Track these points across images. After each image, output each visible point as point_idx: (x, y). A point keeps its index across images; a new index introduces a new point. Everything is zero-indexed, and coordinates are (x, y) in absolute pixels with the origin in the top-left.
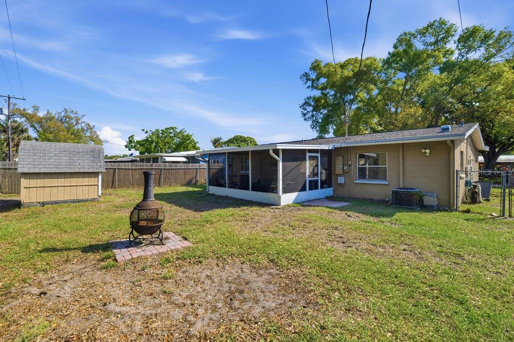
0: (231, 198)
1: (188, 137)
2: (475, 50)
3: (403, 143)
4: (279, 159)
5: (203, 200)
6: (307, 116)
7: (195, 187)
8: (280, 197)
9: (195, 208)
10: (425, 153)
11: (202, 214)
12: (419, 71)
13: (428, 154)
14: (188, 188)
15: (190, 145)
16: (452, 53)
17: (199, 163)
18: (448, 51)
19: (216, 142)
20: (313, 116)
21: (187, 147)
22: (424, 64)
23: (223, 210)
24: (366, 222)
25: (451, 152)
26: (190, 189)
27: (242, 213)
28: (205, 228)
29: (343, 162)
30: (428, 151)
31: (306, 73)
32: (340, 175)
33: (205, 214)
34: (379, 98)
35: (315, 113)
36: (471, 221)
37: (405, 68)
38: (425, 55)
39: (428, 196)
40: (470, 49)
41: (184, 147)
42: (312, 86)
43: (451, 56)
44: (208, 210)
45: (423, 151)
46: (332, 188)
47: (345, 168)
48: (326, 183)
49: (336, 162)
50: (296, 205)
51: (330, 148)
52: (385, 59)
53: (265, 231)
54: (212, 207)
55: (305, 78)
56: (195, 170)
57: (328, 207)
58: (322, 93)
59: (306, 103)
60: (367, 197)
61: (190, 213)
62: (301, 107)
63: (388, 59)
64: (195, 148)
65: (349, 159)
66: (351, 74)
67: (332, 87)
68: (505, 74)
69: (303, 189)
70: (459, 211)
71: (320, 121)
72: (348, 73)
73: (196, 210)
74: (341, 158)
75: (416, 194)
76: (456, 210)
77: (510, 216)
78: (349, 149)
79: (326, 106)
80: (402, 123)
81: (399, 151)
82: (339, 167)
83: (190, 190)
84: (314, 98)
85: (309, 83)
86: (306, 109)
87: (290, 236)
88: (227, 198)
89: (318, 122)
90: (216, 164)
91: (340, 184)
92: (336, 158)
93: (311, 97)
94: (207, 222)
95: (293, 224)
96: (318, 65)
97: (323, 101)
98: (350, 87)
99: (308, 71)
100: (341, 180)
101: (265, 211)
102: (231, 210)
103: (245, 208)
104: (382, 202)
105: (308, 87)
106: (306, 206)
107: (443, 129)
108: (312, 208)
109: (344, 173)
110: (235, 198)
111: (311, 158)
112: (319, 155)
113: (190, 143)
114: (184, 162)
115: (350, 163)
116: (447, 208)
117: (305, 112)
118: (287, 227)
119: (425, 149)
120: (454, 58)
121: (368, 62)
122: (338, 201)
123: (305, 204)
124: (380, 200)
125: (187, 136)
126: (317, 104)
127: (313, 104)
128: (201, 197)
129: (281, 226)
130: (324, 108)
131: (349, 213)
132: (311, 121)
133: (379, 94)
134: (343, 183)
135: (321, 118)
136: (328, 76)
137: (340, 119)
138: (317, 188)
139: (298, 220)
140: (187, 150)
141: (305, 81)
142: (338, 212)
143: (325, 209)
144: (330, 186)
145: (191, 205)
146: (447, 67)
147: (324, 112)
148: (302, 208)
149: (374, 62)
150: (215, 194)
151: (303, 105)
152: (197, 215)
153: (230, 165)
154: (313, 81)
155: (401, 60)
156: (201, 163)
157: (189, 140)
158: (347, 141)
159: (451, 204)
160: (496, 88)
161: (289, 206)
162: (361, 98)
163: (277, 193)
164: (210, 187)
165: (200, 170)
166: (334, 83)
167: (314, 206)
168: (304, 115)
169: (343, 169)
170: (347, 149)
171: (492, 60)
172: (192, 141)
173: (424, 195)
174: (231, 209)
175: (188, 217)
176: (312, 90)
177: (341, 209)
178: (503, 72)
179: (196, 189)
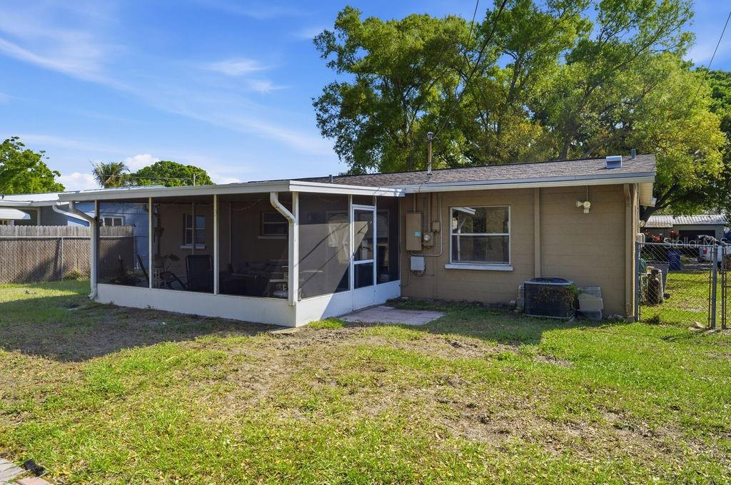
0: (164, 314)
1: (30, 159)
2: (627, 27)
3: (540, 188)
4: (292, 216)
5: (81, 324)
6: (328, 126)
7: (53, 288)
8: (293, 307)
9: (60, 349)
10: (582, 207)
11: (84, 366)
12: (540, 54)
13: (586, 211)
14: (31, 291)
15: (34, 179)
16: (589, 28)
17: (66, 224)
18: (583, 23)
19: (109, 174)
20: (340, 126)
21: (24, 184)
22: (549, 41)
23: (148, 350)
24: (500, 359)
25: (627, 208)
26: (40, 293)
27: (203, 355)
28: (102, 417)
29: (423, 226)
30: (587, 205)
31: (326, 32)
32: (416, 253)
33: (96, 366)
34: (467, 99)
35: (345, 120)
36: (673, 341)
37: (516, 45)
38: (550, 25)
39: (587, 293)
40: (620, 22)
41: (16, 184)
42: (340, 63)
43: (587, 33)
44: (102, 355)
45: (579, 204)
46: (398, 282)
47: (426, 238)
48: (389, 271)
49: (408, 225)
50: (330, 323)
51: (398, 195)
52: (481, 24)
53: (283, 406)
54: (111, 341)
55: (325, 44)
56: (54, 243)
57: (405, 326)
58: (358, 80)
59: (327, 99)
60: (471, 299)
61: (46, 369)
62: (316, 105)
63: (487, 24)
64: (48, 186)
65: (434, 218)
66: (420, 45)
67: (382, 67)
68: (673, 73)
69: (343, 286)
70: (640, 321)
71: (355, 137)
72: (413, 40)
73: (62, 357)
74: (419, 216)
75: (569, 290)
76: (636, 321)
77: (724, 327)
78: (435, 197)
79: (368, 107)
80: (510, 152)
81: (533, 204)
82: (413, 234)
83: (37, 296)
84: (345, 89)
85: (334, 56)
86: (326, 111)
87: (354, 418)
88: (151, 314)
89: (350, 141)
90: (113, 228)
91: (415, 272)
92: (408, 216)
93: (338, 86)
94: (104, 392)
95: (344, 377)
96: (353, 19)
97: (364, 97)
98: (418, 72)
99: (331, 29)
100: (418, 263)
101: (262, 346)
102: (171, 350)
103: (208, 339)
104: (502, 309)
105: (332, 64)
106: (353, 325)
107: (609, 163)
108: (371, 330)
109: (425, 248)
110: (173, 314)
111: (359, 216)
112: (374, 209)
113: (34, 174)
114: (17, 222)
115: (436, 227)
116: (621, 317)
117: (326, 116)
118: (333, 388)
119: (583, 201)
120: (593, 37)
121: (450, 25)
122: (415, 309)
123: (350, 319)
124: (498, 304)
125: (26, 156)
126: (351, 103)
127: (341, 100)
128: (76, 313)
129: (317, 387)
130: (365, 112)
131: (454, 337)
132: (336, 138)
133: (465, 92)
134: (423, 269)
135: (356, 132)
136: (373, 44)
137: (395, 138)
138: (371, 283)
139: (353, 367)
140: (27, 192)
141: (326, 50)
142: (429, 336)
143: (398, 330)
144: (394, 277)
145: (45, 341)
146: (585, 53)
147: (364, 121)
148: (348, 330)
149: (461, 27)
150: (116, 303)
151: (322, 101)
152: (69, 372)
153: (158, 231)
154: (341, 52)
155: (509, 29)
156: (70, 223)
157: (31, 165)
158: (431, 180)
159: (627, 308)
160: (660, 97)
161: (314, 327)
162: (434, 97)
163: (287, 298)
164: (102, 287)
165: (68, 242)
166: (387, 59)
167: (374, 324)
168: (323, 122)
169: (423, 240)
170: (431, 195)
171: (651, 47)
172: (43, 168)
173: (581, 292)
174: (169, 344)
175: (37, 380)
176: (339, 72)
177: (433, 328)
178: (671, 69)
179: (58, 293)
